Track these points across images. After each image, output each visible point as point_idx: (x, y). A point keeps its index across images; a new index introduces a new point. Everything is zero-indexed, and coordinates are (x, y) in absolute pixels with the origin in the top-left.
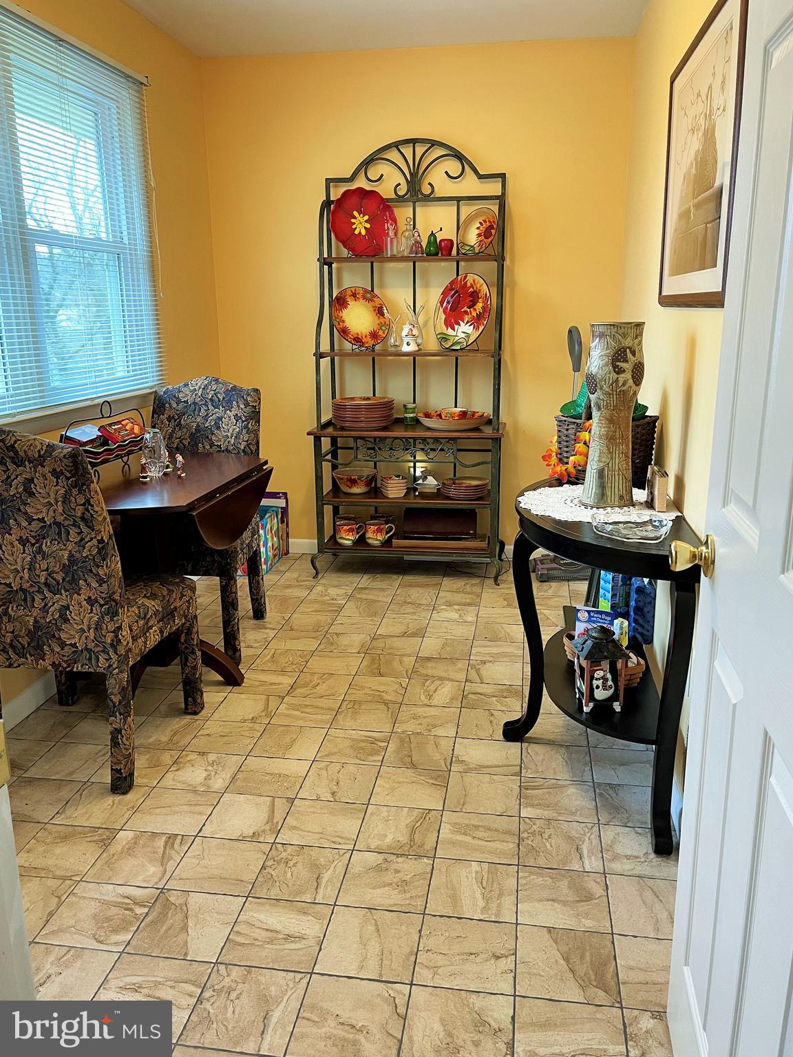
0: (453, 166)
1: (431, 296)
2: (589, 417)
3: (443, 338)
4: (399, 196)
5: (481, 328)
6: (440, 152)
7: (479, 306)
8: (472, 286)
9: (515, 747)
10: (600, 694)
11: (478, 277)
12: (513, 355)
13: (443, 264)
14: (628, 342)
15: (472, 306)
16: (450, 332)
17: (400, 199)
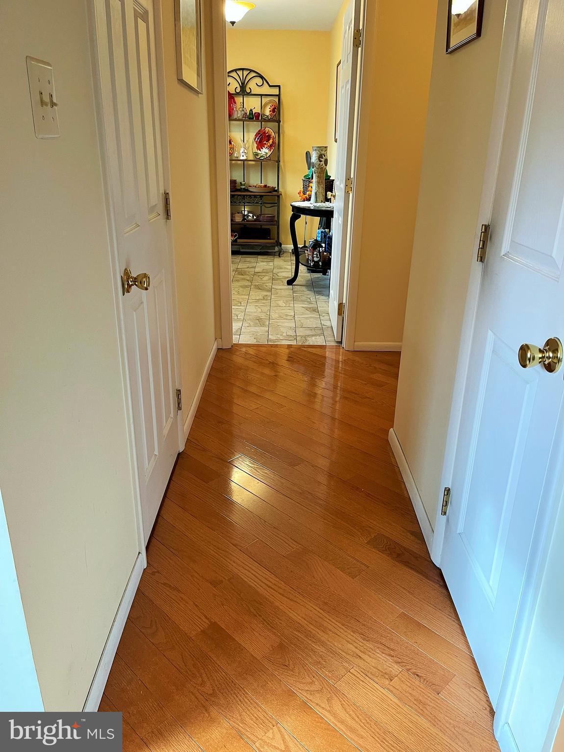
0: (259, 81)
1: (251, 136)
2: (312, 179)
3: (256, 154)
4: (237, 93)
5: (272, 150)
6: (253, 74)
7: (271, 141)
8: (268, 133)
9: (291, 287)
10: (316, 259)
11: (270, 129)
12: (284, 162)
13: (255, 123)
14: (323, 152)
15: (268, 141)
16: (259, 152)
17: (237, 94)
